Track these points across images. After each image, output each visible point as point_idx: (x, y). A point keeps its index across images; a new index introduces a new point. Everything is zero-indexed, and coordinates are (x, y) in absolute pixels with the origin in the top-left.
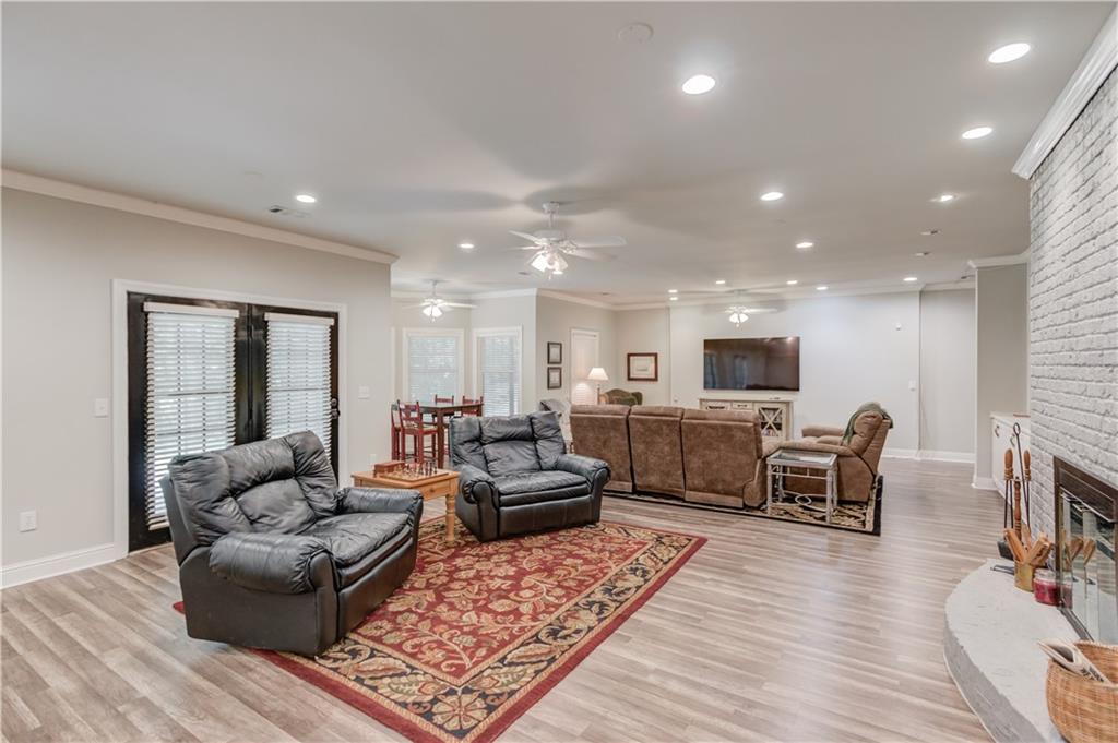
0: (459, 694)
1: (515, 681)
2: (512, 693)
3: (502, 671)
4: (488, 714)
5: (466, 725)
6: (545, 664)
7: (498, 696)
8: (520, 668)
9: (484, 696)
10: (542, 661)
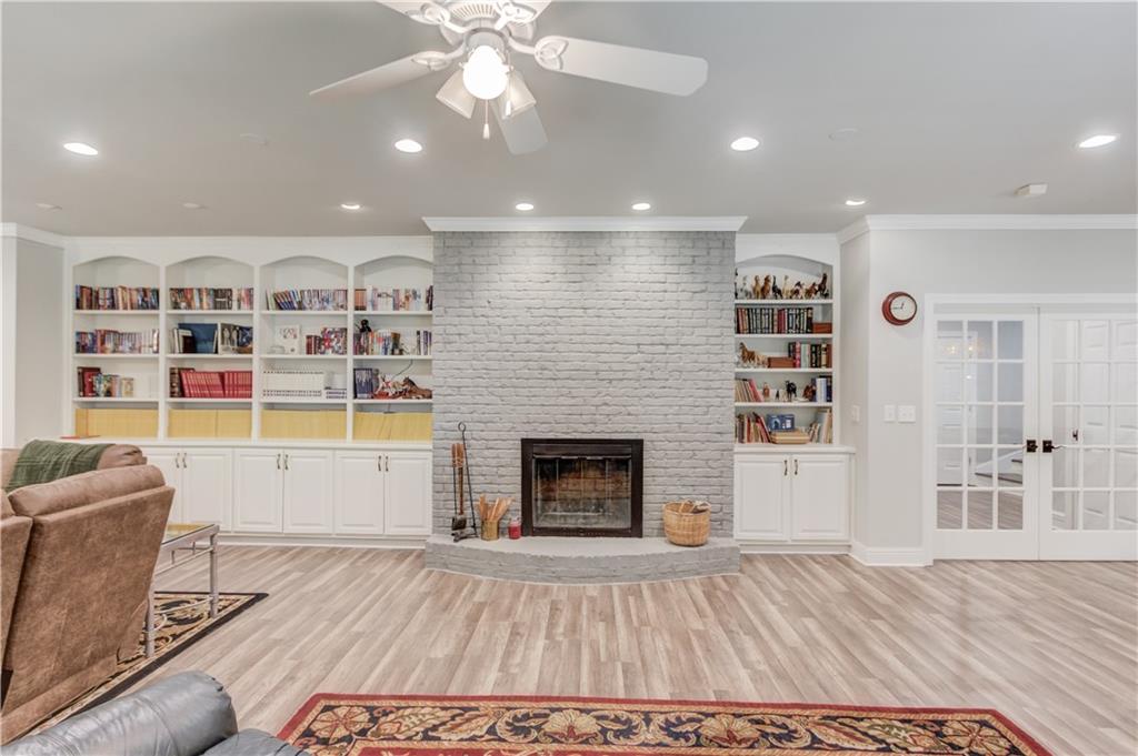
0: (967, 750)
1: (892, 727)
2: (903, 721)
3: (896, 741)
4: (946, 721)
5: (976, 726)
6: (840, 720)
7: (924, 727)
8: (871, 732)
9: (939, 734)
10: (840, 723)
